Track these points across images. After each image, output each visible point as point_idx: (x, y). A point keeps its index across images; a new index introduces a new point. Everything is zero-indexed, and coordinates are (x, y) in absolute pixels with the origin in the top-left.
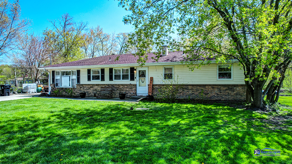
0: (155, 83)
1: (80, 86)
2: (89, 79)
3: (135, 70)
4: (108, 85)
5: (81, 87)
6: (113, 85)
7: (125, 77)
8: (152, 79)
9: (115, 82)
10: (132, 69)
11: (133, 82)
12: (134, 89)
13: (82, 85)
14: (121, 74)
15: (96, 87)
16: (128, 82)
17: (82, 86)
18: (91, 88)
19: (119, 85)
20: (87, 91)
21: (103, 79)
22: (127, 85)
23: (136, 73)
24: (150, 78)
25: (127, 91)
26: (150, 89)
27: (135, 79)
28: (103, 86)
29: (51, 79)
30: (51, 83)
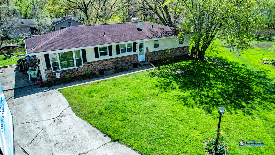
0: (149, 51)
1: (88, 64)
2: (97, 56)
3: (137, 44)
4: (117, 58)
5: (89, 66)
6: (120, 58)
7: (129, 50)
8: (147, 49)
9: (122, 55)
10: (135, 44)
11: (135, 53)
12: (136, 58)
14: (126, 48)
15: (105, 62)
16: (132, 53)
17: (90, 64)
18: (101, 64)
19: (125, 57)
21: (111, 54)
22: (131, 56)
23: (137, 46)
24: (146, 48)
25: (131, 60)
26: (148, 56)
27: (136, 50)
28: (112, 60)
29: (43, 63)
30: (46, 68)
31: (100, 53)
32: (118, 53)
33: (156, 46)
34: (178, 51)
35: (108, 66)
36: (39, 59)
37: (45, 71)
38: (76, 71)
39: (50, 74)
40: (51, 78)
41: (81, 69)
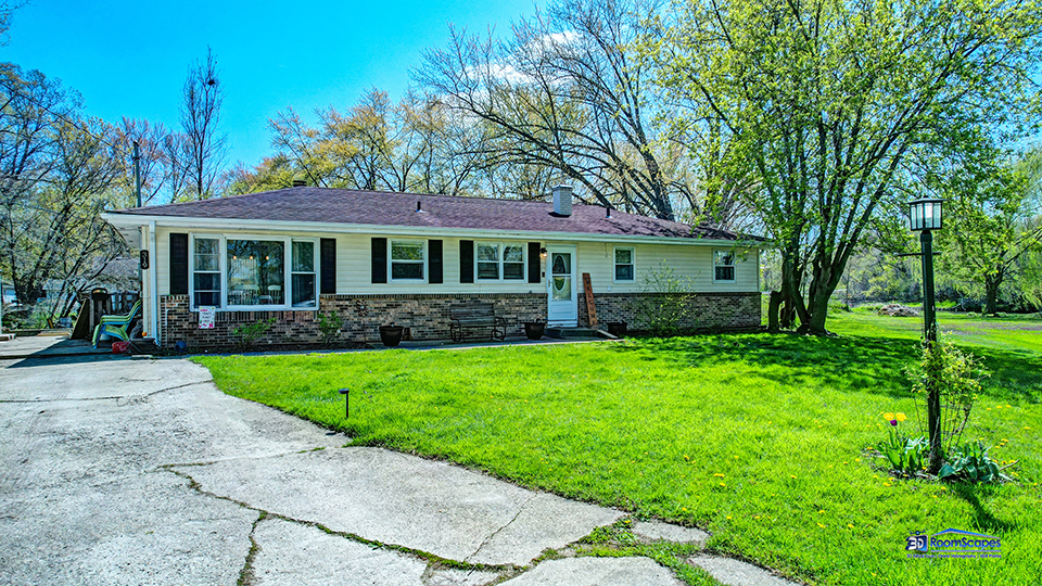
0: (596, 290)
1: (341, 303)
2: (378, 276)
3: (544, 251)
5: (343, 309)
6: (476, 298)
7: (513, 271)
8: (586, 278)
9: (481, 286)
10: (535, 249)
11: (536, 288)
12: (541, 307)
13: (349, 298)
14: (501, 262)
15: (409, 306)
16: (522, 286)
17: (347, 303)
18: (392, 311)
19: (496, 296)
20: (373, 319)
21: (436, 277)
22: (521, 296)
23: (546, 260)
24: (581, 275)
25: (521, 314)
26: (589, 306)
27: (542, 279)
28: (438, 302)
29: (160, 270)
30: (165, 289)
31: (393, 264)
32: (466, 276)
33: (624, 272)
34: (714, 307)
35: (421, 321)
36: (147, 252)
37: (163, 300)
38: (289, 322)
39: (176, 317)
40: (178, 336)
41: (307, 317)
